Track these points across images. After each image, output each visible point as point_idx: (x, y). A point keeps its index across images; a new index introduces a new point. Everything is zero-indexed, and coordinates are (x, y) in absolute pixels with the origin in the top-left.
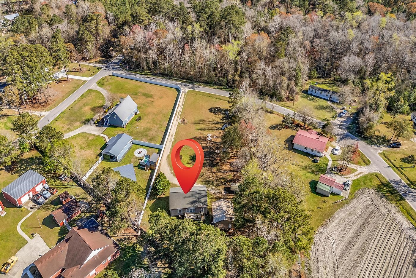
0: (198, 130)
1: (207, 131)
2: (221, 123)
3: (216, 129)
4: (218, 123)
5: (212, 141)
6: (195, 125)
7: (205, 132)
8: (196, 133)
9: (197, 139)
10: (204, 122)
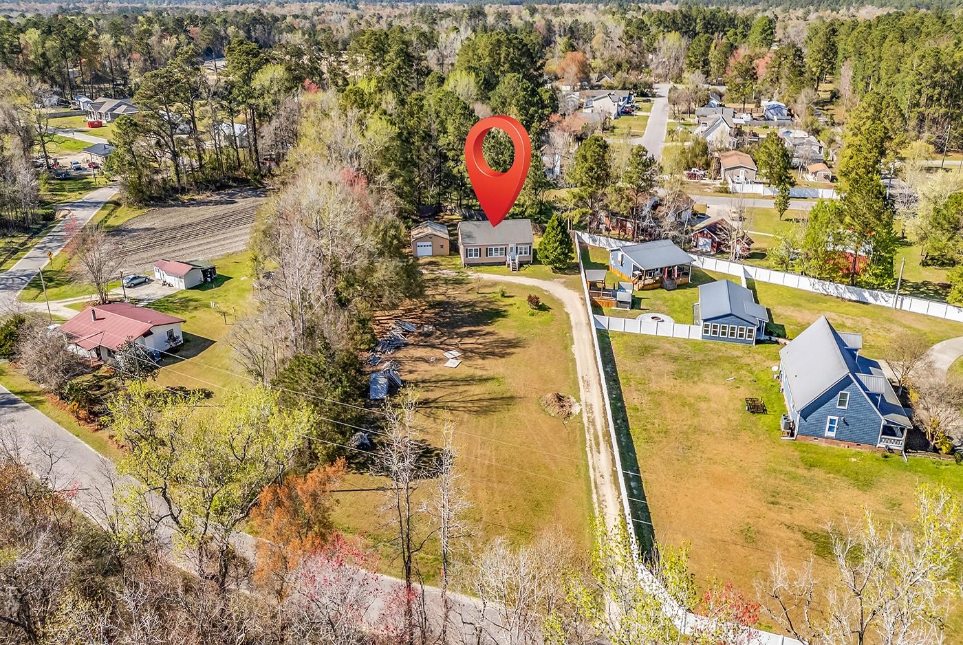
0: (493, 379)
1: (459, 377)
3: (423, 382)
5: (442, 349)
6: (508, 395)
7: (465, 371)
8: (502, 370)
9: (493, 354)
10: (469, 405)
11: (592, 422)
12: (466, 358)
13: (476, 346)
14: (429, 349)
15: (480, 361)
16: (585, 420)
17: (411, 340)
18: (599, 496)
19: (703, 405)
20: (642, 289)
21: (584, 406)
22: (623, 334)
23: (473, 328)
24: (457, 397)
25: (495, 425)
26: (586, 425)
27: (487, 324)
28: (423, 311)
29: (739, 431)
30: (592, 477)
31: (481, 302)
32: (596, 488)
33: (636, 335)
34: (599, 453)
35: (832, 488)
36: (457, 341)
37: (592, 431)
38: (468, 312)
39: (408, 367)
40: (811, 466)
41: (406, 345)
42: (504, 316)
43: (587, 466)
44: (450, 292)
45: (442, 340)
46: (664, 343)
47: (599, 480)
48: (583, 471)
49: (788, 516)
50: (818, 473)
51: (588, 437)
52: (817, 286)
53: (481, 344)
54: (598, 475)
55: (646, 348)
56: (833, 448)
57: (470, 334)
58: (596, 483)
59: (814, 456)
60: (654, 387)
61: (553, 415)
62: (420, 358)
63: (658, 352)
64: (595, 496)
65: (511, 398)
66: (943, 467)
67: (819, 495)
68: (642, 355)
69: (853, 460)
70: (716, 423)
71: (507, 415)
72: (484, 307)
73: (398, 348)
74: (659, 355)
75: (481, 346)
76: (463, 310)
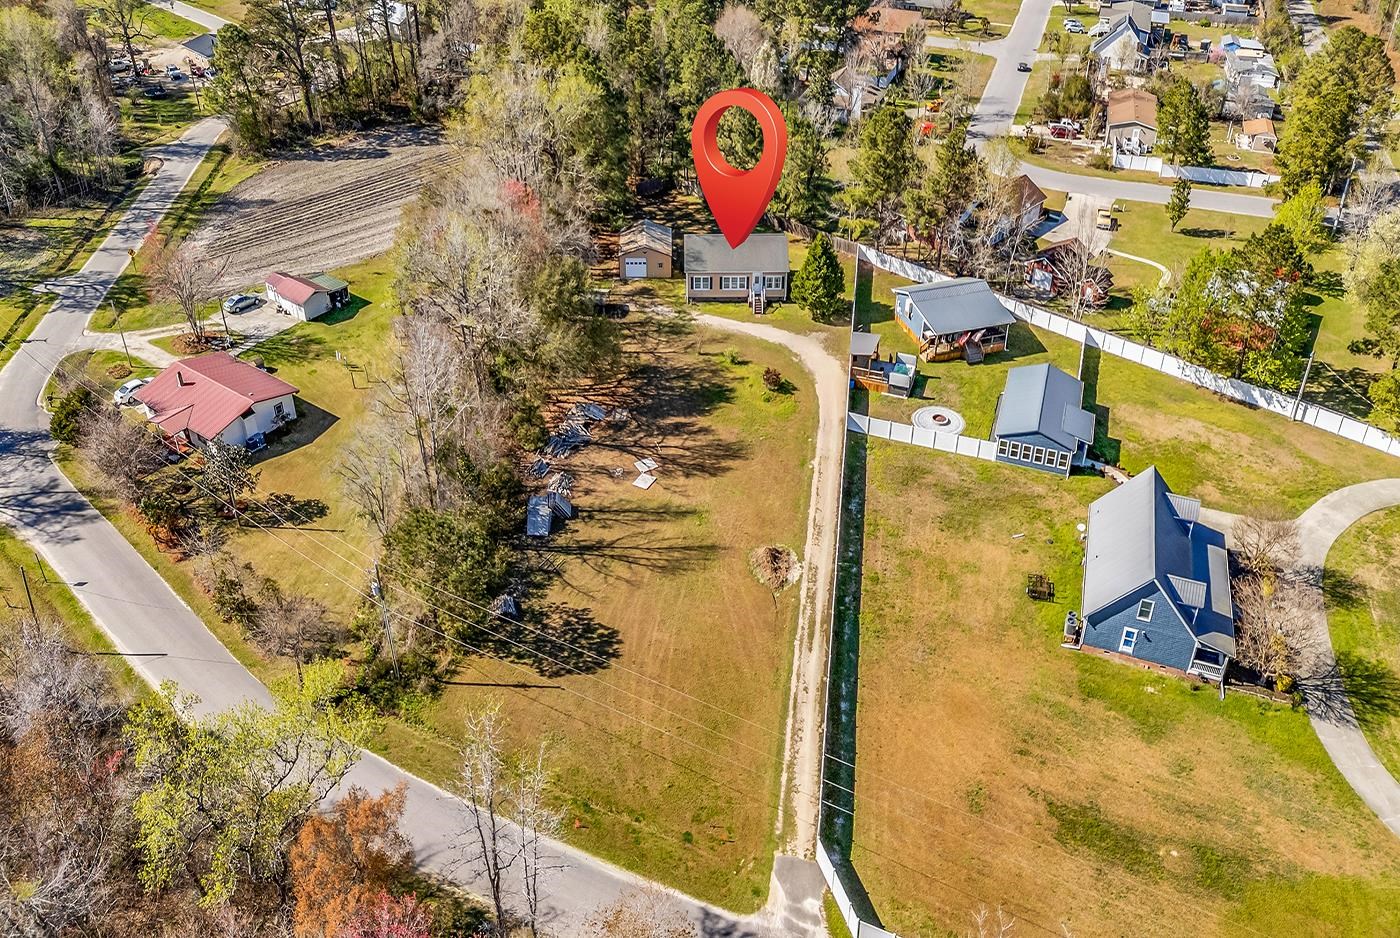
1: (649, 506)
2: (566, 550)
3: (601, 511)
4: (583, 550)
5: (635, 454)
6: (708, 542)
7: (661, 497)
8: (708, 498)
9: (702, 468)
10: (656, 556)
11: (812, 598)
12: (665, 473)
13: (681, 452)
14: (616, 453)
15: (682, 480)
16: (803, 593)
17: (595, 434)
18: (795, 721)
19: (970, 579)
20: (933, 361)
21: (805, 571)
22: (886, 443)
23: (682, 420)
24: (641, 541)
25: (683, 592)
26: (803, 601)
27: (702, 413)
28: (620, 382)
29: (1006, 628)
30: (793, 690)
31: (702, 371)
32: (795, 707)
33: (905, 447)
34: (810, 650)
35: (1106, 735)
36: (656, 441)
37: (808, 612)
38: (681, 388)
39: (584, 484)
40: (1089, 694)
41: (587, 443)
42: (728, 400)
43: (790, 672)
44: (663, 349)
45: (636, 438)
46: (941, 463)
47: (801, 695)
48: (783, 679)
49: (1036, 775)
50: (1096, 708)
51: (801, 621)
52: (1187, 372)
53: (688, 449)
54: (801, 687)
55: (915, 469)
56: (1128, 668)
57: (677, 429)
58: (795, 699)
59: (1099, 679)
60: (908, 541)
61: (762, 581)
62: (602, 468)
63: (930, 479)
64: (790, 721)
65: (713, 548)
66: (1270, 714)
67: (1087, 744)
68: (905, 483)
69: (1150, 689)
70: (978, 613)
71: (702, 576)
72: (705, 380)
73: (576, 449)
74: (928, 486)
75: (688, 453)
76: (676, 384)
